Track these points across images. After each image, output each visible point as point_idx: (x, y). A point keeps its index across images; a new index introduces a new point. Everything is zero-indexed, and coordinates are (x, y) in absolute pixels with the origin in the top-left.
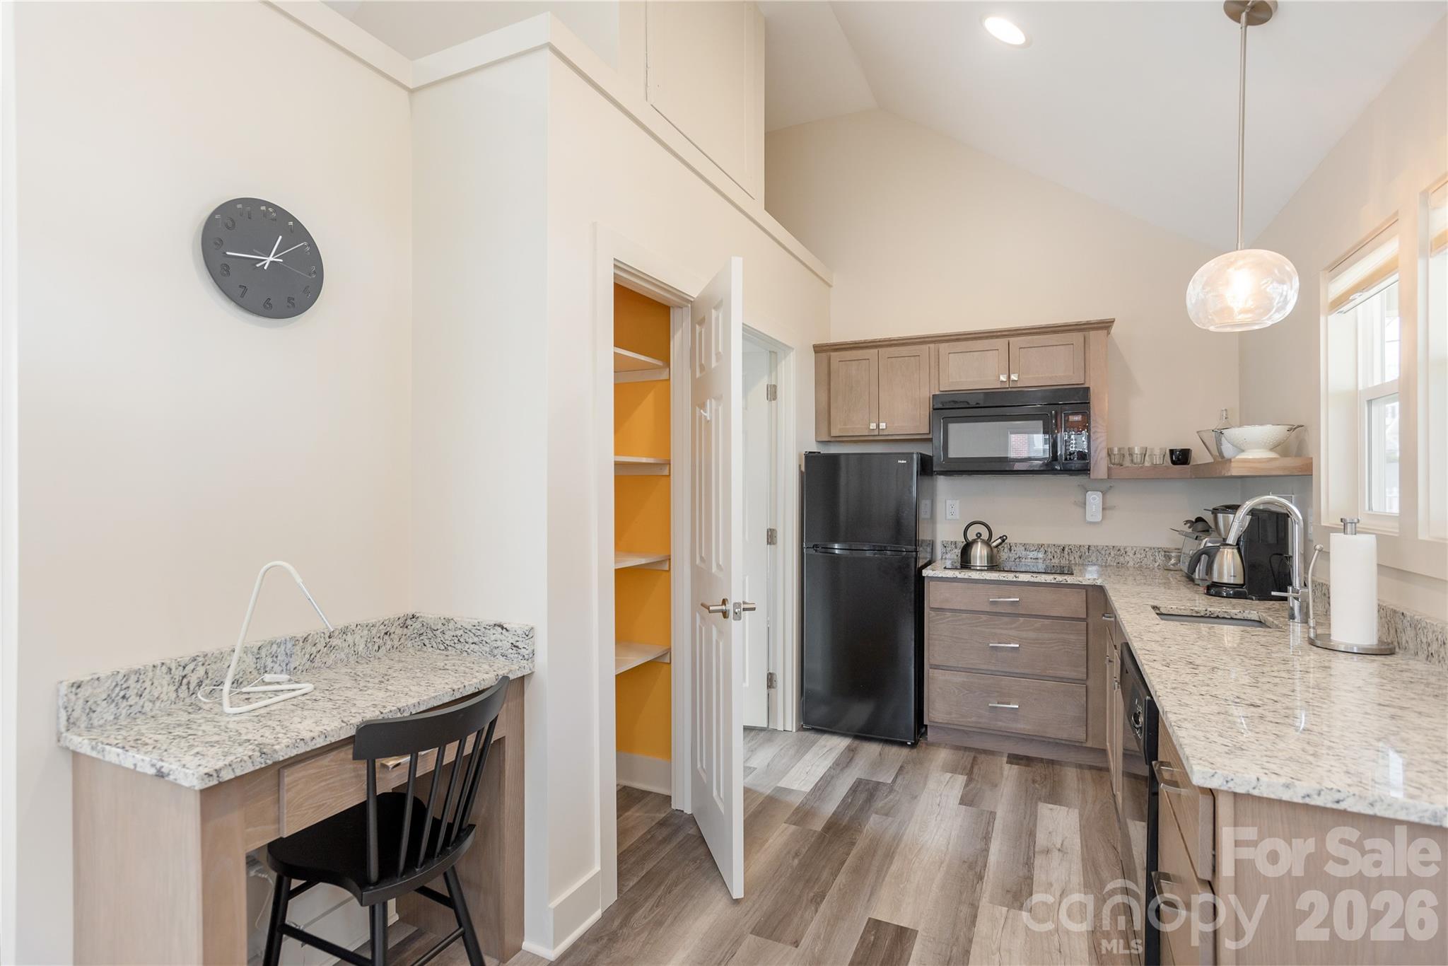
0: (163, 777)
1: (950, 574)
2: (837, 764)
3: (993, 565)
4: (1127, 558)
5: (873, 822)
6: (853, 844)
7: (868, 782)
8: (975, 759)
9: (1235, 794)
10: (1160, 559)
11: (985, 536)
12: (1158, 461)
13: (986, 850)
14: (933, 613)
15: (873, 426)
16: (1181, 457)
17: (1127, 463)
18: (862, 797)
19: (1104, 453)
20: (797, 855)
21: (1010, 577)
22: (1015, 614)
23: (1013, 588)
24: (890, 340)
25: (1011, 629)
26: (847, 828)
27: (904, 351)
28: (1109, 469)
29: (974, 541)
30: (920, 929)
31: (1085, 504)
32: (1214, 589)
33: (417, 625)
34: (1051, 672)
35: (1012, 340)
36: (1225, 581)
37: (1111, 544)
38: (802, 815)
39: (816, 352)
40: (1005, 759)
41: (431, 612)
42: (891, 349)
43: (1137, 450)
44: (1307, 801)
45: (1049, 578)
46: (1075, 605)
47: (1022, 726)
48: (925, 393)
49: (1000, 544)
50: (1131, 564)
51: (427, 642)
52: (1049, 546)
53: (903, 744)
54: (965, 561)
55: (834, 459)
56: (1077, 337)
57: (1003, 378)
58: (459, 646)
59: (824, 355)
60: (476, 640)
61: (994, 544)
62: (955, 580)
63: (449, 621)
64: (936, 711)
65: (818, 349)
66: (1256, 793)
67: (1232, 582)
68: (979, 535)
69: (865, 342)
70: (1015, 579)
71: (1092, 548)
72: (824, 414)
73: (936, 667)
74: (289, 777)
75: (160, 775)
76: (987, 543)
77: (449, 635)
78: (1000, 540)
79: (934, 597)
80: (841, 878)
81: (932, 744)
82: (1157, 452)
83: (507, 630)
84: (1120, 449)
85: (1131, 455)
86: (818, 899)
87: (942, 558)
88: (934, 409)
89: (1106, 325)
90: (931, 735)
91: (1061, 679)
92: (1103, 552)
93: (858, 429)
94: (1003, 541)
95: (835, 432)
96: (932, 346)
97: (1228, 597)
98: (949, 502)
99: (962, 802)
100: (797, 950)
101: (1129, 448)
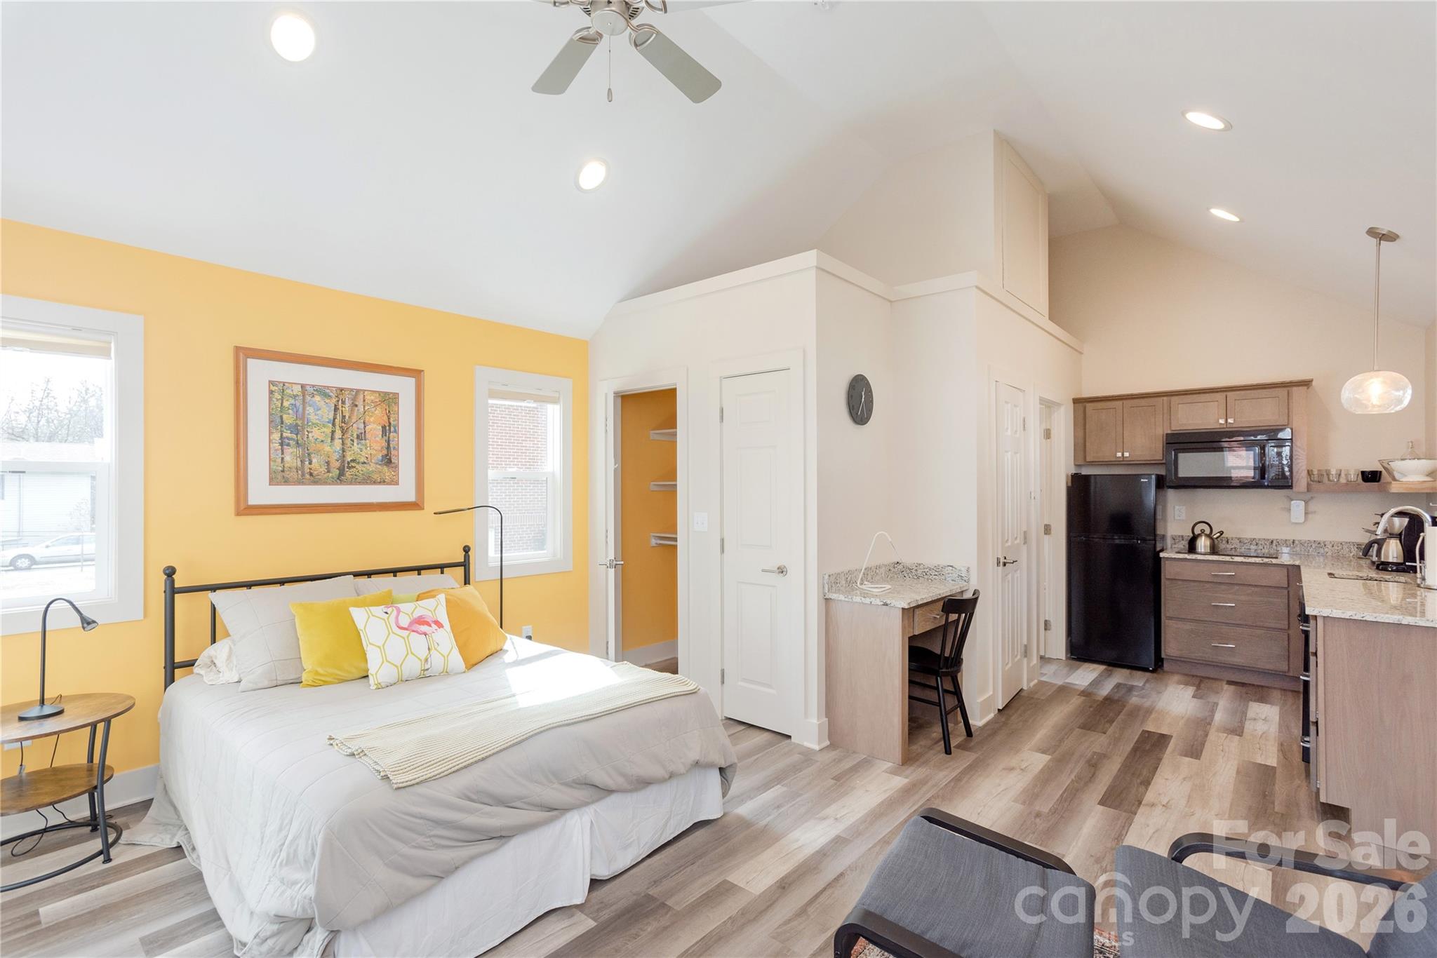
0: (887, 605)
1: (1181, 556)
2: (1101, 675)
3: (1214, 550)
4: (1326, 550)
5: (1134, 700)
6: (1125, 706)
7: (1125, 685)
8: (1201, 681)
9: (1324, 617)
10: (1354, 551)
11: (1208, 531)
12: (1353, 477)
13: (1212, 716)
14: (1167, 582)
15: (1119, 454)
16: (1371, 477)
17: (1325, 480)
18: (1123, 691)
19: (1304, 474)
20: (1090, 707)
21: (1228, 559)
22: (1231, 583)
23: (1232, 566)
24: (1132, 395)
25: (1230, 593)
26: (1118, 701)
27: (1143, 402)
28: (1308, 485)
29: (1199, 535)
30: (1174, 735)
31: (1290, 510)
32: (1382, 566)
33: (900, 567)
34: (1258, 624)
35: (1229, 394)
36: (1391, 560)
37: (1312, 539)
38: (1085, 693)
39: (1074, 403)
40: (1225, 682)
41: (908, 560)
42: (1132, 401)
43: (1333, 472)
44: (1351, 617)
45: (1258, 560)
46: (1280, 578)
47: (1239, 660)
48: (1161, 430)
49: (1219, 536)
50: (1330, 553)
51: (906, 575)
52: (1259, 539)
53: (1145, 670)
54: (1192, 547)
55: (1087, 477)
56: (1282, 392)
57: (1222, 421)
58: (926, 577)
59: (1080, 406)
60: (936, 573)
61: (1215, 537)
62: (1186, 559)
63: (920, 565)
64: (1170, 648)
65: (1076, 401)
66: (1331, 616)
67: (1395, 561)
68: (1203, 531)
69: (1113, 396)
70: (1231, 560)
71: (1297, 542)
72: (1081, 446)
73: (1171, 618)
74: (918, 612)
75: (886, 604)
76: (1209, 536)
77: (919, 572)
78: (1219, 534)
79: (1168, 571)
80: (1121, 717)
81: (1168, 672)
82: (1352, 472)
83: (956, 569)
84: (1319, 471)
85: (1328, 475)
86: (1111, 722)
87: (1171, 547)
88: (1167, 443)
89: (1306, 383)
90: (1166, 665)
91: (1268, 628)
92: (1306, 545)
93: (1106, 455)
94: (1221, 534)
95: (1088, 460)
96: (1165, 398)
97: (1392, 571)
98: (1177, 507)
99: (1194, 697)
100: (1105, 735)
101: (1326, 470)
